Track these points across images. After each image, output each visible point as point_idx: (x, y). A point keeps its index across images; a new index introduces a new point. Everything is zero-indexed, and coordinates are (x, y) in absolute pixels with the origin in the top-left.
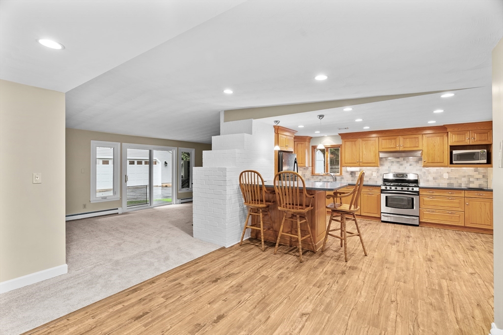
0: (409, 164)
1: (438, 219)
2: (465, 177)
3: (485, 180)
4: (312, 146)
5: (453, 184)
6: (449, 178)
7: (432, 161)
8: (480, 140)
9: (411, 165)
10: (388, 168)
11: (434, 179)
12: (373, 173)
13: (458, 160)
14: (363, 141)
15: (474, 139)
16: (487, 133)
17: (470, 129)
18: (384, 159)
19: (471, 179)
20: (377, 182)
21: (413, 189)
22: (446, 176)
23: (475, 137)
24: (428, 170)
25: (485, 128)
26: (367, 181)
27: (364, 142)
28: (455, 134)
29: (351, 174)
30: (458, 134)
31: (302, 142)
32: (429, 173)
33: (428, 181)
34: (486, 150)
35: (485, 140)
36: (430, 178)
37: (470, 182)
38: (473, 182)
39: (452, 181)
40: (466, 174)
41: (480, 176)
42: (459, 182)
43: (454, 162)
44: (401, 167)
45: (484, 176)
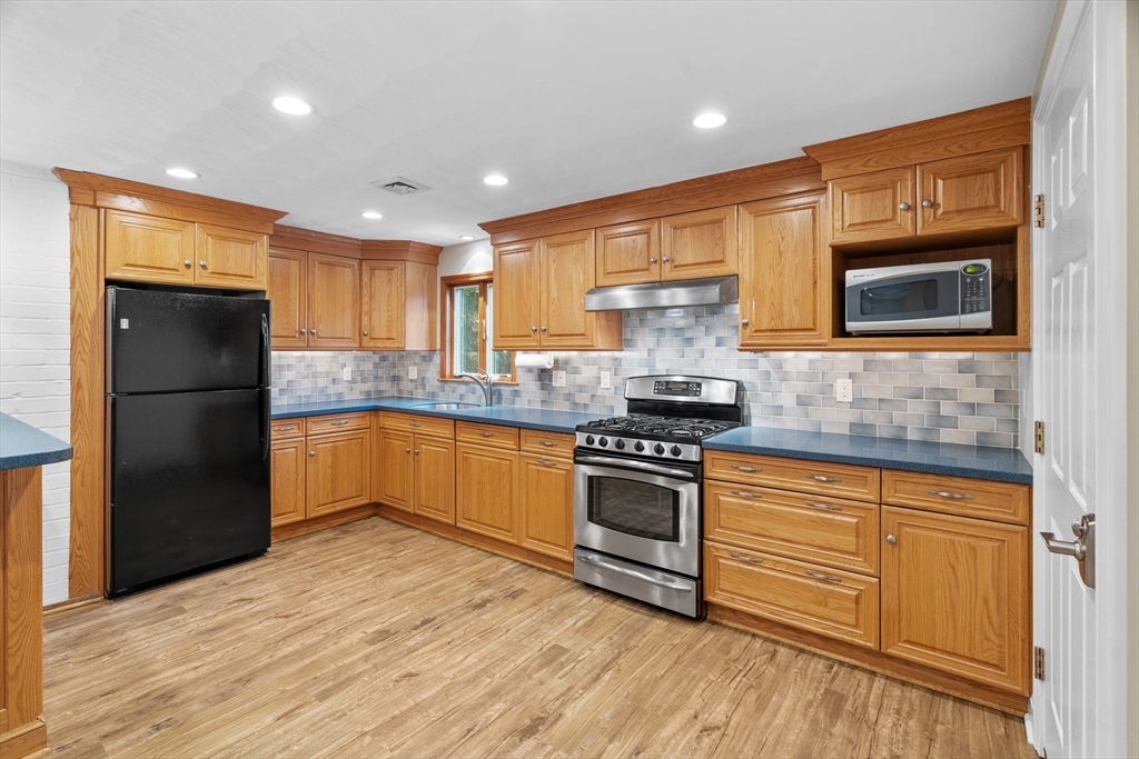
0: (712, 340)
1: (769, 597)
2: (918, 396)
3: (1004, 412)
4: (442, 278)
5: (871, 426)
6: (858, 402)
7: (773, 326)
8: (959, 212)
9: (719, 342)
10: (645, 355)
11: (802, 402)
12: (602, 373)
13: (864, 314)
14: (550, 246)
15: (934, 205)
16: (995, 171)
17: (916, 156)
18: (635, 320)
19: (946, 409)
20: (612, 408)
21: (676, 452)
22: (844, 390)
23: (940, 199)
24: (779, 366)
25: (987, 145)
26: (586, 405)
27: (553, 252)
28: (851, 191)
29: (540, 378)
30: (865, 190)
31: (392, 264)
32: (785, 377)
33: (778, 410)
34: (987, 263)
35: (986, 208)
36: (787, 399)
37: (940, 421)
38: (952, 423)
39: (870, 416)
40: (926, 384)
41: (985, 395)
42: (898, 417)
43: (851, 326)
44: (688, 350)
45: (999, 395)
